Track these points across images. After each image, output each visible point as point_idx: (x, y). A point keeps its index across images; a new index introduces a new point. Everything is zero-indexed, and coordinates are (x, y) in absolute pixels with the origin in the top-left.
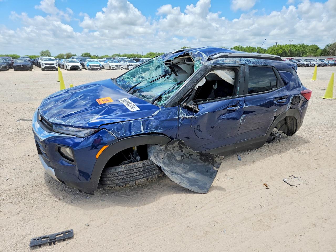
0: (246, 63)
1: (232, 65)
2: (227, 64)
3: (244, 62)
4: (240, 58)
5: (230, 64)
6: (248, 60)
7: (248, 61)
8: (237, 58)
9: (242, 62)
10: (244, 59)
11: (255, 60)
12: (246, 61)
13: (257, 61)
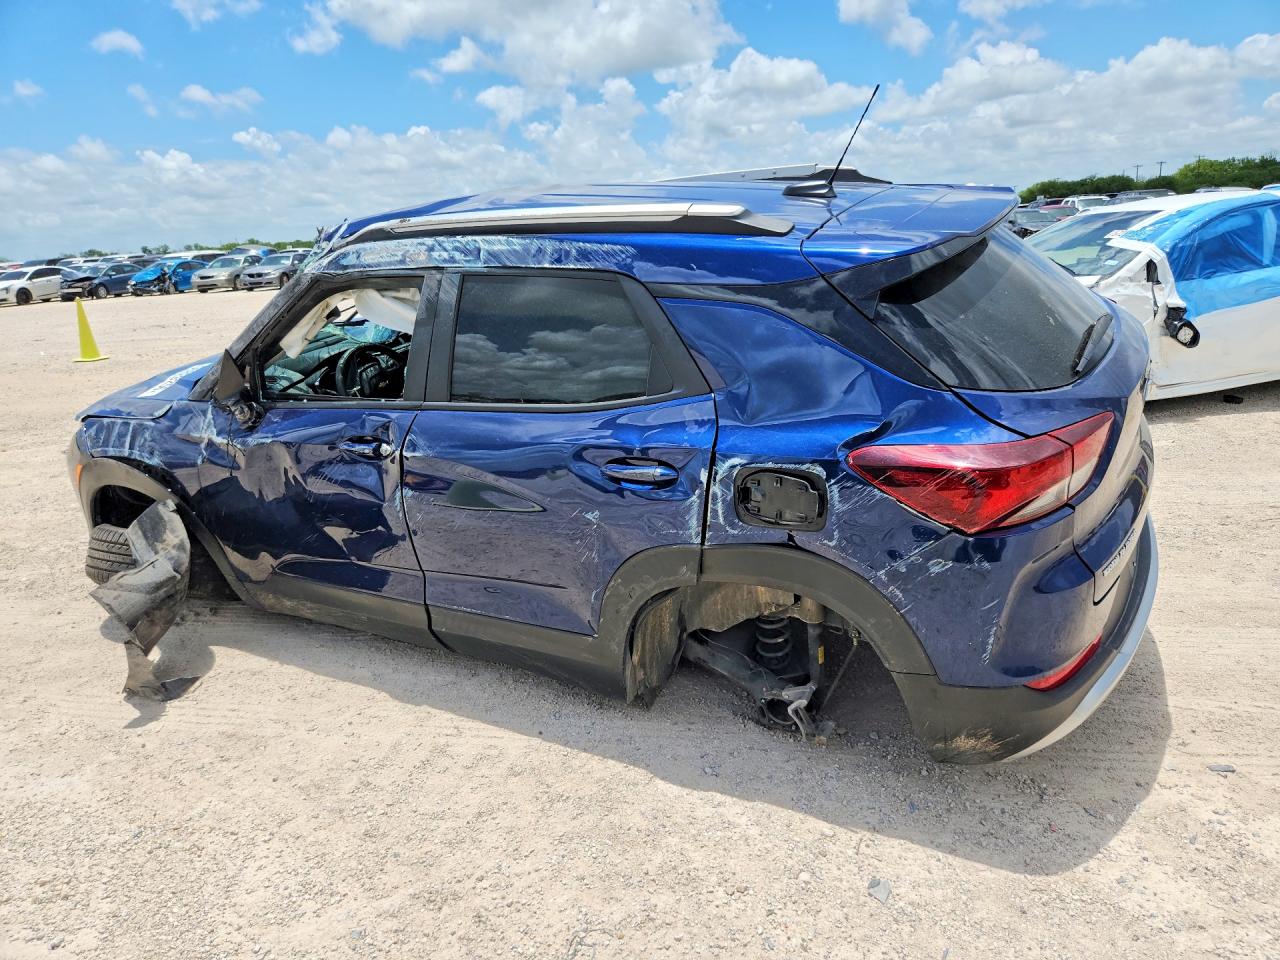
0: (452, 260)
1: (392, 272)
2: (369, 266)
3: (445, 255)
4: (429, 241)
5: (379, 265)
6: (471, 247)
7: (465, 252)
8: (420, 240)
9: (435, 254)
10: (448, 242)
11: (508, 243)
12: (456, 249)
13: (517, 248)
